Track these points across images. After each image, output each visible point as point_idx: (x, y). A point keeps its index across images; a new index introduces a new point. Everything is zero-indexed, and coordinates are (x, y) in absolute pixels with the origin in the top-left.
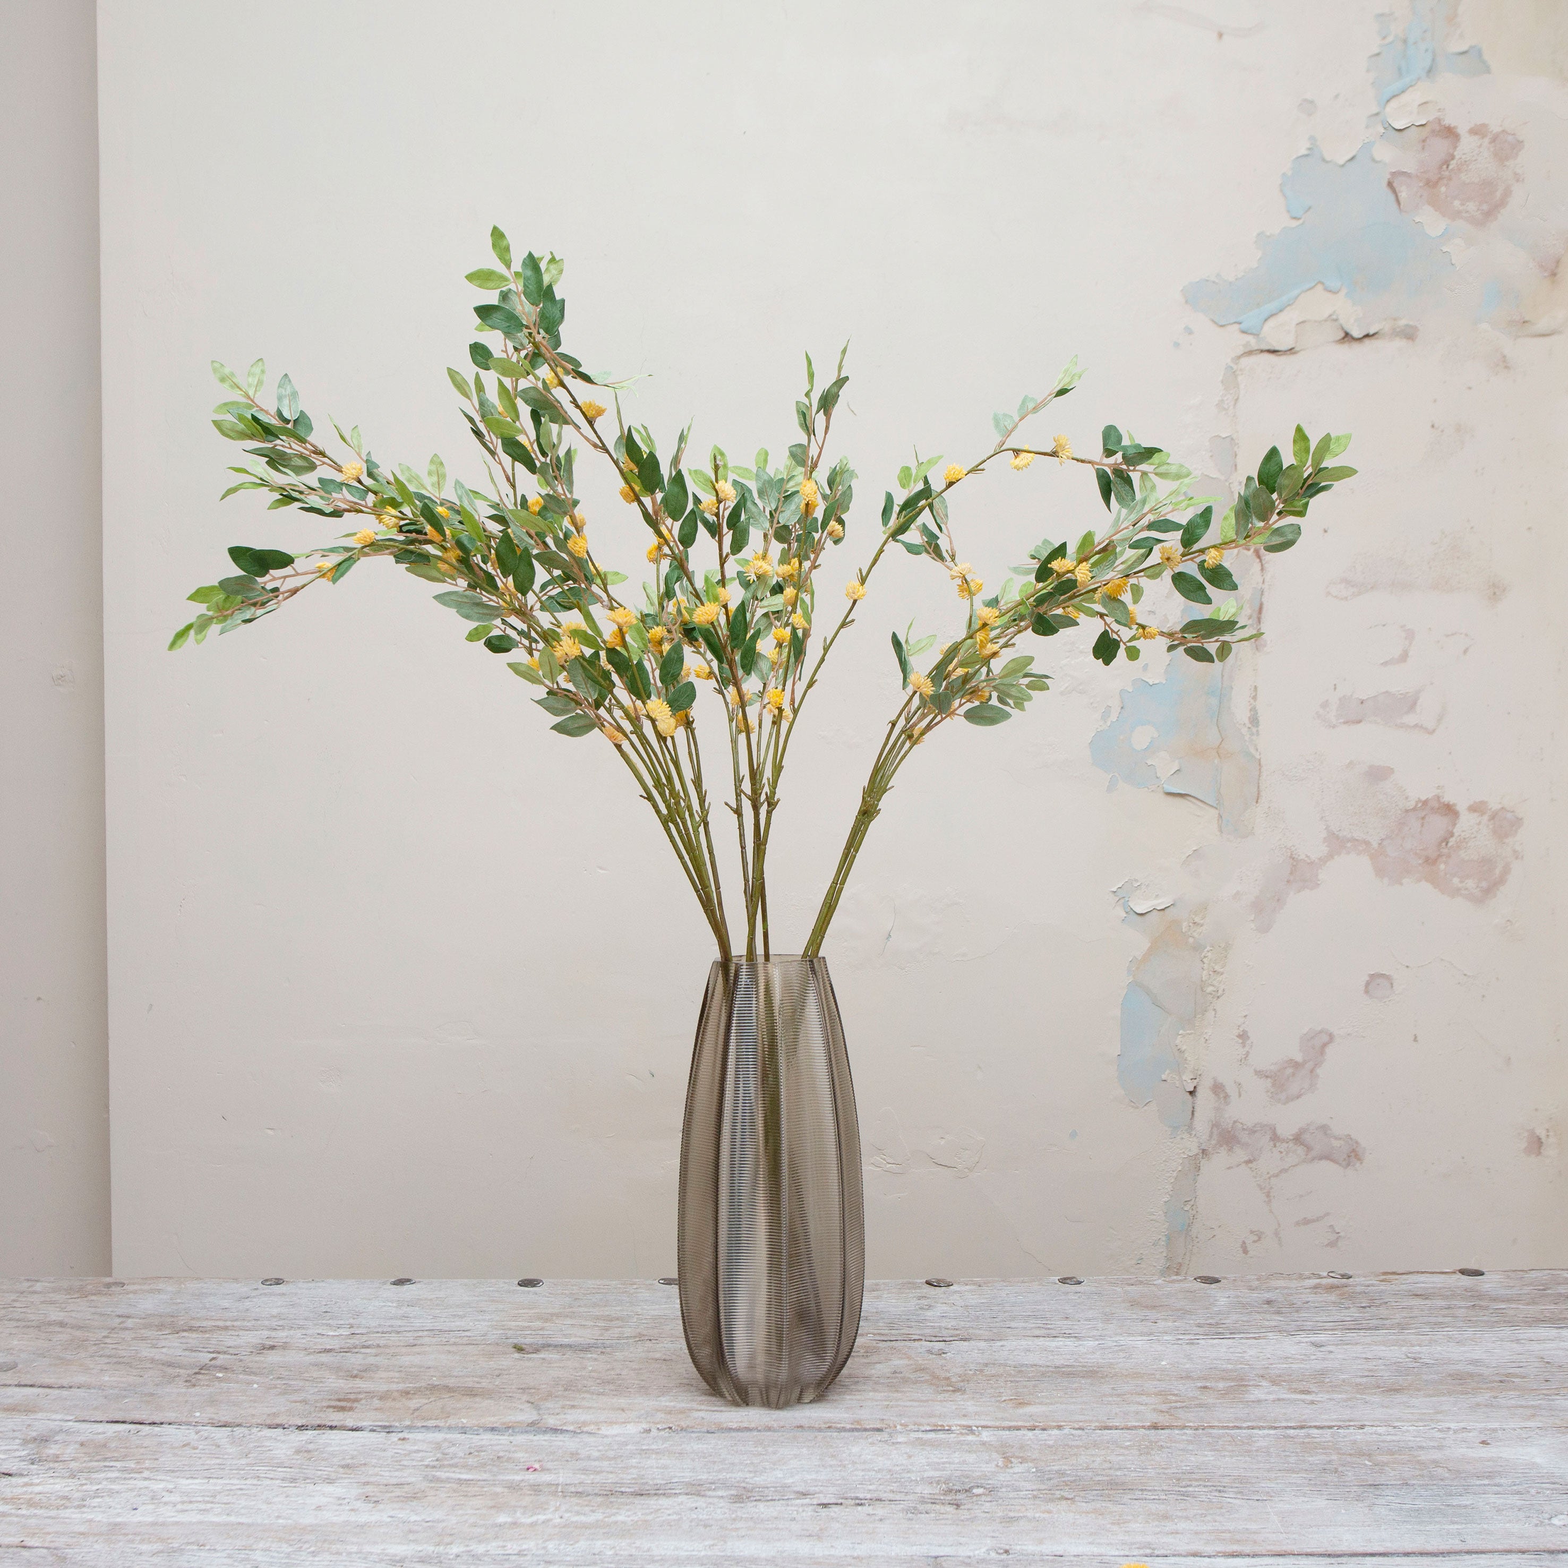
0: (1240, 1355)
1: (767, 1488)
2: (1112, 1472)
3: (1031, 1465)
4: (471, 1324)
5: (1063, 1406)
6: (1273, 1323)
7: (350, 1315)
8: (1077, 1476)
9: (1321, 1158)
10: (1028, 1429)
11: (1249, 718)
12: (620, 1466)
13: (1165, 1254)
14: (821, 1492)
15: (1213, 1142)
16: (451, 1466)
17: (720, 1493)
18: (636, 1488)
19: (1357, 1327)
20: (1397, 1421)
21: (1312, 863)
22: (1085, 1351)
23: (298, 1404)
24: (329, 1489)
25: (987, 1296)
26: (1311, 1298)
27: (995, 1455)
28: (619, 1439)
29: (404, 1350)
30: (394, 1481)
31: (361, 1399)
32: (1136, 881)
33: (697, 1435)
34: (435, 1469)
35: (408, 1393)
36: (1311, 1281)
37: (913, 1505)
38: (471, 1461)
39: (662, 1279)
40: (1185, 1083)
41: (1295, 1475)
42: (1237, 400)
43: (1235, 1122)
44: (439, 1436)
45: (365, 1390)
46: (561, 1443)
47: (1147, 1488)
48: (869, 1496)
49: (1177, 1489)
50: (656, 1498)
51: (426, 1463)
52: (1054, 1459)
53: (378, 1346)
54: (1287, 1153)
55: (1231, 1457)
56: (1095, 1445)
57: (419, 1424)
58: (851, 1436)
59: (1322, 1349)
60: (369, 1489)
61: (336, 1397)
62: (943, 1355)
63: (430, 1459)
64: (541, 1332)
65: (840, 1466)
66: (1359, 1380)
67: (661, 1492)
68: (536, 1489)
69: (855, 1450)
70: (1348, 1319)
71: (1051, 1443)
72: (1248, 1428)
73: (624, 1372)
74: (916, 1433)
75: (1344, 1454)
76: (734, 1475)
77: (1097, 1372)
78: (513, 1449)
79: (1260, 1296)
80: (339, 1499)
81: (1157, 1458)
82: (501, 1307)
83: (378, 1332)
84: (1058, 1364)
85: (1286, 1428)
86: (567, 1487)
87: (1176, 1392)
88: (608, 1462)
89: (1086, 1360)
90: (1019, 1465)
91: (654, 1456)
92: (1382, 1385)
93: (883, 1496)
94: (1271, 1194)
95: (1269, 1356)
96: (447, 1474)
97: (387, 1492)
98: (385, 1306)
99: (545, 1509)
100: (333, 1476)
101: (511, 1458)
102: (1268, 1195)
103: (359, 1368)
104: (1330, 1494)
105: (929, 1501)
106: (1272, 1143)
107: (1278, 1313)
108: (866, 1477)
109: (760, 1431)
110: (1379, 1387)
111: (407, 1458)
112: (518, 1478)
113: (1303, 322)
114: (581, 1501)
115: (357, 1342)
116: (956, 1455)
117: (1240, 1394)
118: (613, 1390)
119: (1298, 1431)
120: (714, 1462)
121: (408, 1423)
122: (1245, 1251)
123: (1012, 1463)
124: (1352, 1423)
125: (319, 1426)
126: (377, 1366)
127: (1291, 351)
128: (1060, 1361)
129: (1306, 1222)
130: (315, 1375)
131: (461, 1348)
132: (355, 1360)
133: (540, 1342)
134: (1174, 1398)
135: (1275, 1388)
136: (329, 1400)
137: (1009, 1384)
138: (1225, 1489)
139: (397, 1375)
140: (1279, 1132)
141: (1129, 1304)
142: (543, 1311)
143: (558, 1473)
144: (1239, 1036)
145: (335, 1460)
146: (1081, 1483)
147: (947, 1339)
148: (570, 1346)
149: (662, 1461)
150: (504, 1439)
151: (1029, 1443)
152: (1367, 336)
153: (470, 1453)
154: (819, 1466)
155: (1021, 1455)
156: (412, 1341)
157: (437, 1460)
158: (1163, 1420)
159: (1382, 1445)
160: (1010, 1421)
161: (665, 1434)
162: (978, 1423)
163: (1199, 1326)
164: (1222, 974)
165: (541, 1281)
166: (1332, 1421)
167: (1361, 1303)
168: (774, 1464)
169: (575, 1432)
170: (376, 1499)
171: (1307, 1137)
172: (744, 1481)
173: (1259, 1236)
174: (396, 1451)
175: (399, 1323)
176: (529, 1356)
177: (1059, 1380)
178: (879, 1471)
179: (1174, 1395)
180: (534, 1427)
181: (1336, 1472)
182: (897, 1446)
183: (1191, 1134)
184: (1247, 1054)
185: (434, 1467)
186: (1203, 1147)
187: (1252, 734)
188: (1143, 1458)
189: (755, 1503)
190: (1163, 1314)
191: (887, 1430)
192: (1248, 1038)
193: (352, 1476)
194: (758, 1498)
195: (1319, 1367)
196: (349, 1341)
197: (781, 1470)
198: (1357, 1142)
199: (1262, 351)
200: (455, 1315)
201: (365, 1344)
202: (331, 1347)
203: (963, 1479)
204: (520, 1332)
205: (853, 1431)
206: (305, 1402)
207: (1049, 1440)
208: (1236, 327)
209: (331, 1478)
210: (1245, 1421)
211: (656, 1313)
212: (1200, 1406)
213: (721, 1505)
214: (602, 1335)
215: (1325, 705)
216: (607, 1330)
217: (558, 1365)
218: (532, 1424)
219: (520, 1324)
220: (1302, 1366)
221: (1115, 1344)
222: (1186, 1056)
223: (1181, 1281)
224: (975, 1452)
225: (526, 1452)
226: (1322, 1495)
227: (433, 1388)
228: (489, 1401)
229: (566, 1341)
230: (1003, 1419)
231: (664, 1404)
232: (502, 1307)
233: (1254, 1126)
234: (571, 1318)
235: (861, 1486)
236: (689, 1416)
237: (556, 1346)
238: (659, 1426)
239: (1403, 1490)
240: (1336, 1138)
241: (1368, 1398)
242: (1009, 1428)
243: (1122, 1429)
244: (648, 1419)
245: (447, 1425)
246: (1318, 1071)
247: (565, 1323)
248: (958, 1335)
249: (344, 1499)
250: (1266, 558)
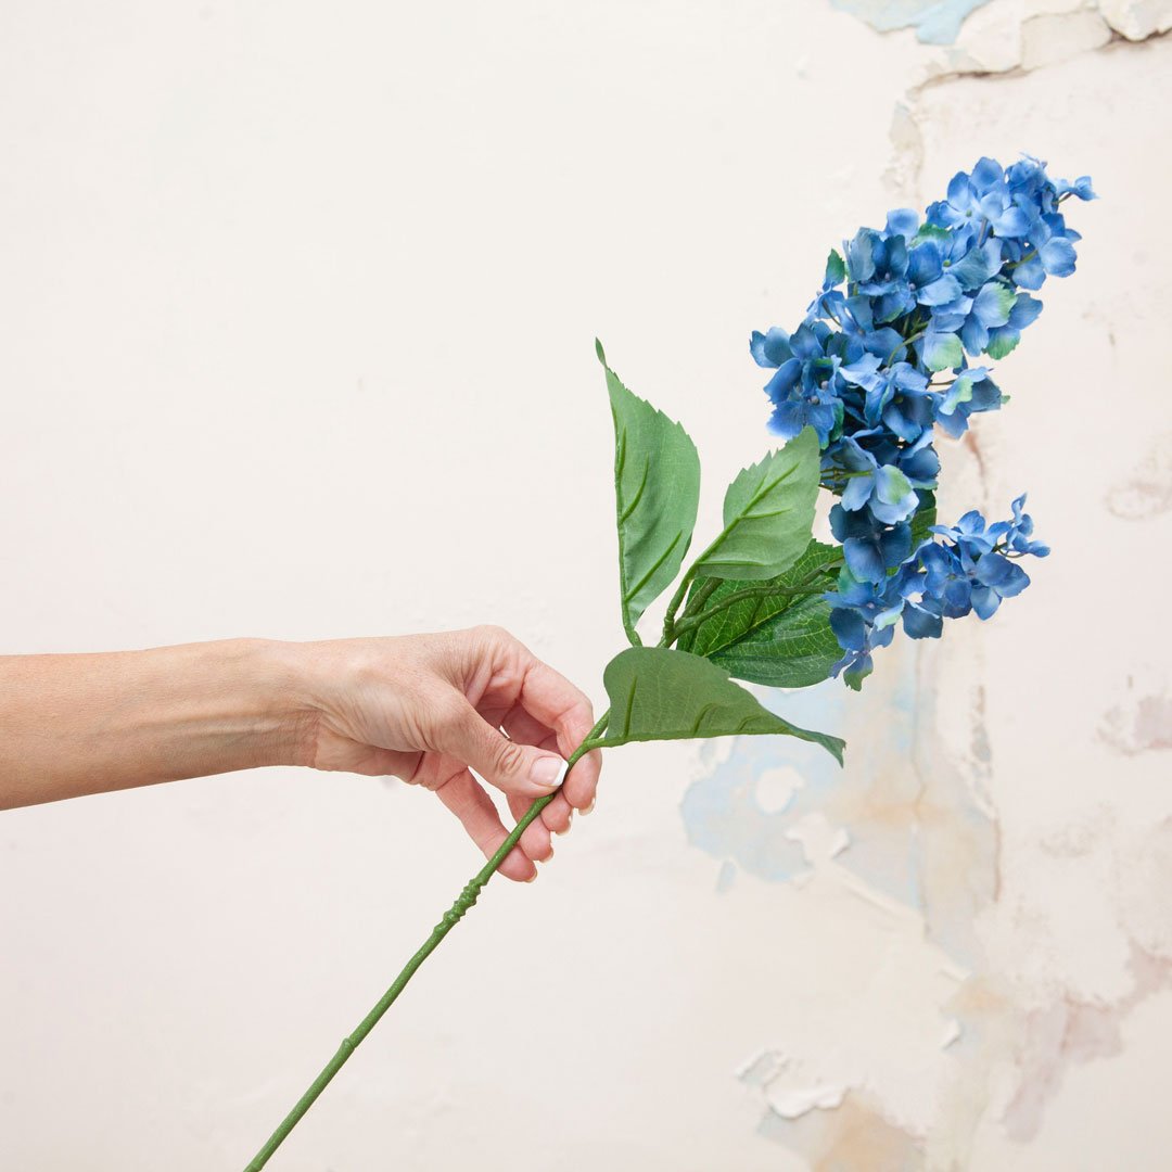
11: (973, 746)
21: (1106, 1010)
32: (778, 1054)
42: (919, 167)
113: (1036, 17)
127: (1015, 72)
152: (1155, 35)
187: (980, 775)
199: (961, 75)
208: (910, 34)
215: (1112, 715)
250: (987, 452)
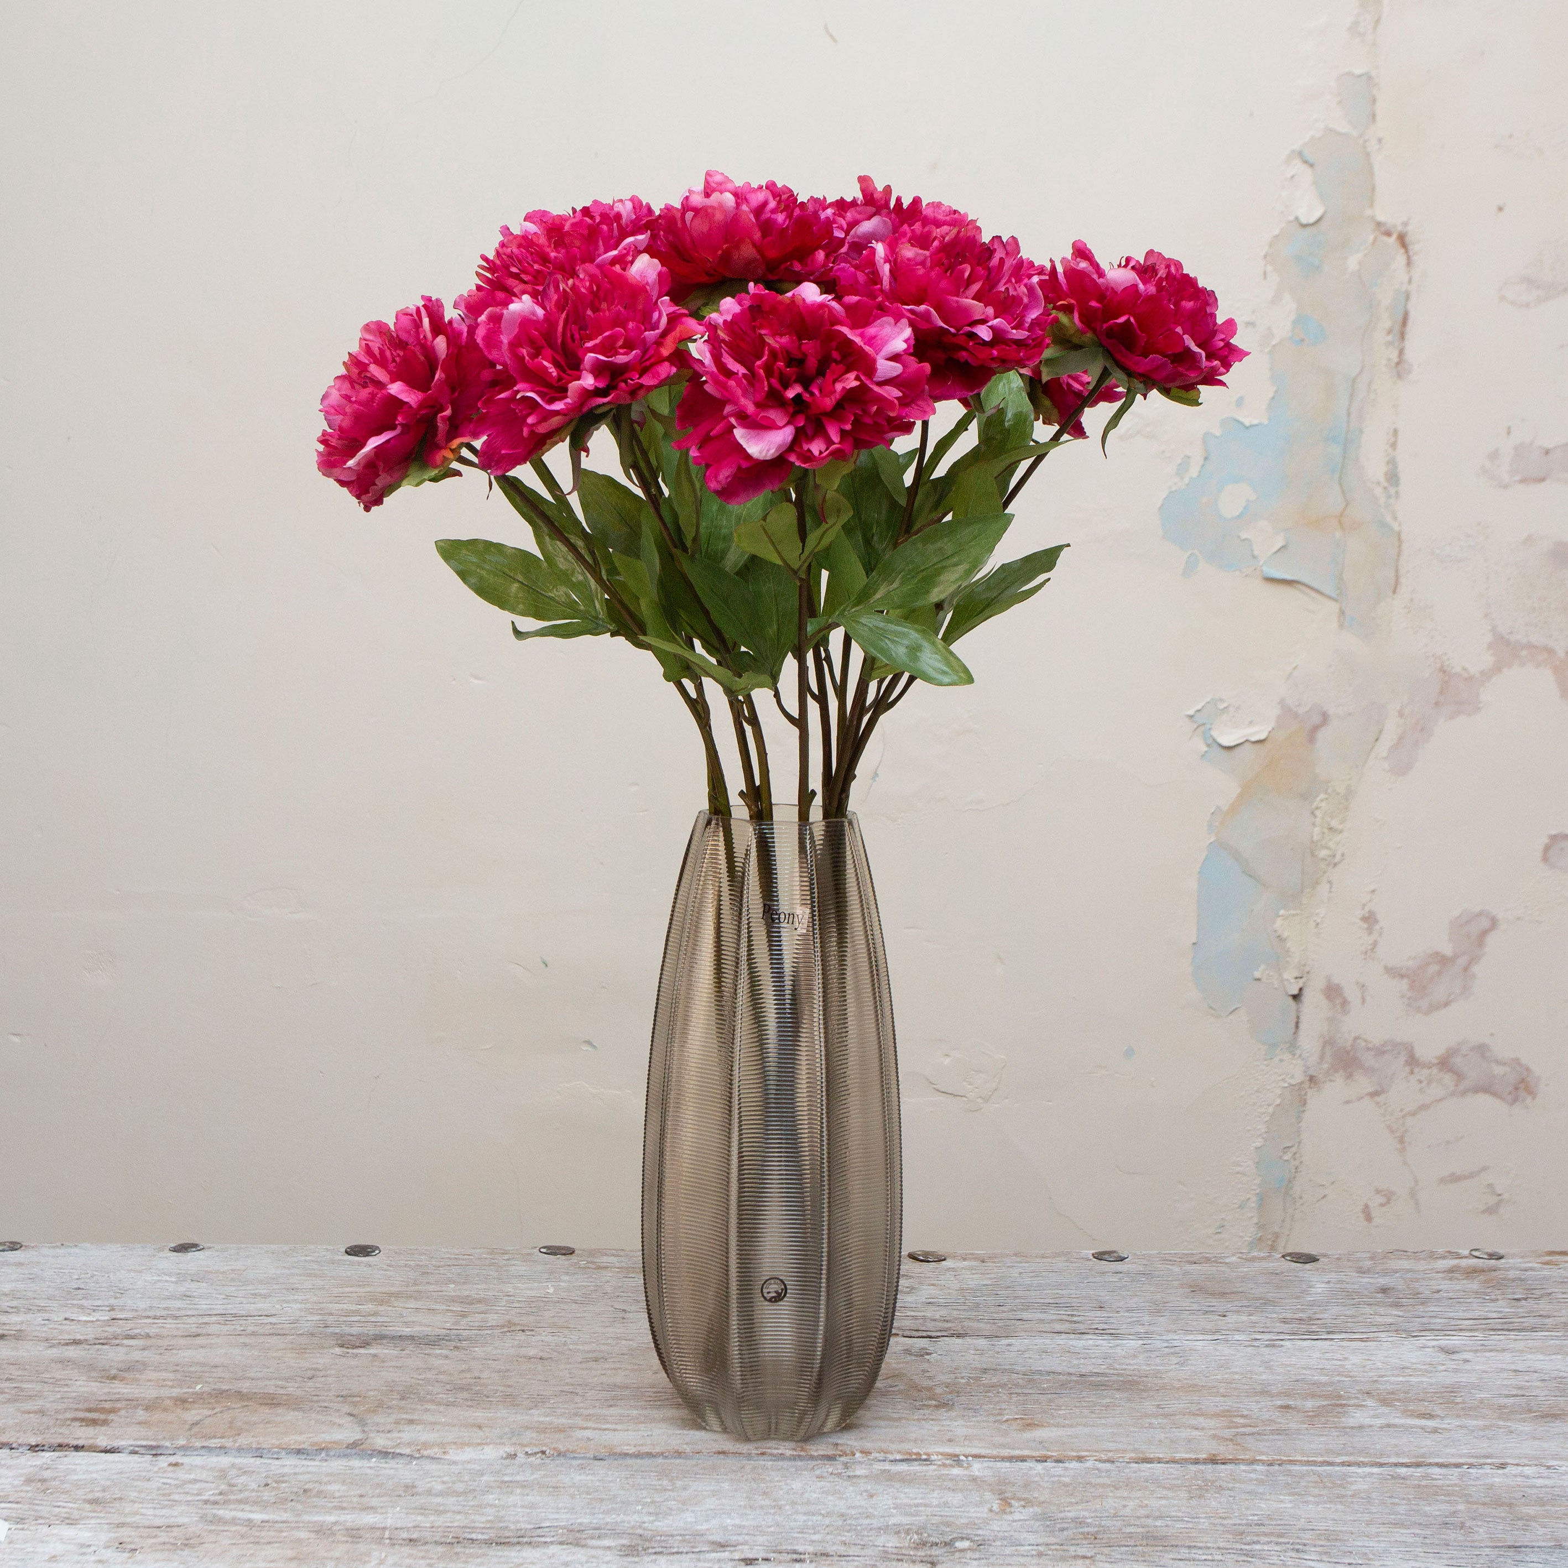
0: (1339, 1363)
1: (672, 1536)
2: (1150, 1521)
3: (1038, 1510)
4: (277, 1306)
5: (1087, 1430)
6: (1389, 1320)
7: (111, 1293)
8: (1100, 1526)
9: (1477, 1089)
10: (1037, 1461)
11: (1386, 474)
12: (472, 1503)
13: (1255, 1220)
14: (745, 1543)
15: (1325, 1066)
16: (240, 1501)
17: (606, 1542)
18: (492, 1534)
19: (1506, 1326)
20: (1553, 1459)
21: (1470, 679)
22: (1124, 1353)
23: (31, 1415)
24: (68, 1532)
25: (993, 1276)
26: (1445, 1285)
27: (988, 1496)
28: (473, 1466)
29: (182, 1342)
30: (158, 1522)
31: (120, 1409)
32: (1222, 700)
33: (579, 1462)
34: (216, 1506)
35: (184, 1401)
36: (1445, 1262)
37: (872, 1563)
38: (267, 1495)
39: (544, 1247)
40: (1286, 983)
41: (1405, 1531)
43: (1356, 1038)
44: (224, 1461)
45: (125, 1396)
46: (392, 1472)
47: (1199, 1544)
48: (811, 1549)
49: (1238, 1546)
50: (518, 1548)
51: (205, 1498)
52: (1071, 1503)
53: (148, 1336)
54: (1429, 1083)
55: (1317, 1503)
56: (1129, 1484)
57: (198, 1444)
58: (792, 1466)
59: (1455, 1357)
60: (124, 1533)
61: (86, 1405)
62: (927, 1357)
63: (211, 1493)
64: (373, 1319)
65: (774, 1507)
66: (1503, 1401)
67: (525, 1540)
68: (354, 1534)
69: (797, 1485)
70: (1495, 1315)
71: (1067, 1480)
72: (1343, 1464)
73: (484, 1375)
74: (882, 1463)
75: (1475, 1503)
76: (626, 1518)
77: (1138, 1383)
78: (326, 1479)
79: (1372, 1281)
80: (82, 1546)
81: (1214, 1503)
82: (319, 1282)
83: (148, 1317)
84: (1084, 1371)
85: (1396, 1465)
86: (396, 1532)
87: (1246, 1413)
88: (454, 1499)
89: (1124, 1367)
90: (1021, 1509)
91: (518, 1491)
92: (1535, 1409)
93: (831, 1549)
94: (1407, 1139)
95: (1379, 1365)
96: (233, 1513)
97: (149, 1537)
98: (159, 1281)
99: (365, 1562)
100: (76, 1514)
101: (322, 1491)
102: (1401, 1140)
103: (120, 1366)
104: (1452, 1558)
105: (893, 1556)
106: (1407, 1069)
107: (1396, 1305)
108: (810, 1523)
109: (666, 1457)
110: (1530, 1411)
111: (179, 1490)
112: (331, 1519)
114: (414, 1552)
115: (119, 1331)
116: (935, 1494)
117: (1336, 1417)
118: (466, 1400)
119: (1412, 1469)
120: (602, 1500)
121: (182, 1442)
122: (1369, 1218)
123: (1010, 1505)
124: (1489, 1461)
125: (60, 1446)
126: (144, 1364)
128: (1087, 1367)
129: (1455, 1178)
130: (58, 1375)
131: (262, 1339)
132: (115, 1356)
133: (371, 1333)
134: (1242, 1421)
135: (1385, 1410)
136: (76, 1410)
137: (1015, 1398)
138: (1305, 1548)
139: (171, 1376)
140: (1420, 1052)
141: (1189, 1290)
142: (379, 1290)
143: (386, 1513)
144: (1364, 919)
145: (80, 1492)
146: (1106, 1536)
147: (933, 1334)
148: (412, 1338)
149: (529, 1497)
150: (314, 1465)
151: (1036, 1479)
153: (267, 1485)
154: (745, 1507)
155: (1025, 1496)
156: (194, 1330)
157: (221, 1494)
158: (1225, 1451)
159: (1529, 1491)
160: (1013, 1449)
161: (535, 1460)
162: (968, 1451)
163: (1284, 1321)
164: (1341, 832)
165: (377, 1248)
166: (1460, 1456)
167: (1514, 1293)
168: (684, 1504)
169: (411, 1457)
170: (133, 1547)
171: (1458, 1061)
172: (640, 1527)
173: (1389, 1197)
174: (165, 1481)
175: (178, 1304)
176: (355, 1351)
177: (1084, 1394)
178: (828, 1514)
179: (1242, 1416)
180: (356, 1448)
181: (1462, 1528)
182: (854, 1481)
183: (1294, 1055)
184: (1375, 944)
185: (216, 1503)
186: (1311, 1072)
187: (1389, 497)
188: (1194, 1502)
189: (654, 1557)
190: (1236, 1303)
191: (842, 1459)
192: (1376, 921)
193: (102, 1515)
194: (657, 1550)
195: (1448, 1381)
196: (107, 1329)
197: (693, 1512)
198: (1528, 1069)
200: (255, 1294)
201: (130, 1333)
202: (82, 1338)
203: (943, 1528)
204: (345, 1319)
205: (795, 1460)
206: (42, 1412)
207: (1064, 1476)
209: (73, 1517)
210: (1339, 1455)
211: (533, 1293)
212: (1278, 1432)
213: (608, 1558)
214: (457, 1323)
215: (1493, 456)
216: (464, 1316)
217: (394, 1364)
218: (354, 1445)
219: (345, 1306)
220: (1424, 1379)
221: (1166, 1345)
222: (1288, 945)
223: (1264, 1258)
224: (962, 1491)
225: (344, 1482)
226: (1440, 1558)
227: (220, 1395)
228: (297, 1413)
229: (407, 1331)
230: (1003, 1446)
231: (536, 1419)
232: (322, 1283)
233: (1383, 1045)
234: (416, 1299)
235: (800, 1535)
236: (571, 1437)
237: (393, 1338)
238: (528, 1449)
239: (1555, 1555)
240: (1498, 1063)
241: (1514, 1426)
242: (1011, 1459)
243: (1167, 1462)
244: (514, 1440)
245: (237, 1445)
246: (1475, 969)
247: (408, 1306)
248: (949, 1329)
249: (89, 1546)
250: (1414, 248)
